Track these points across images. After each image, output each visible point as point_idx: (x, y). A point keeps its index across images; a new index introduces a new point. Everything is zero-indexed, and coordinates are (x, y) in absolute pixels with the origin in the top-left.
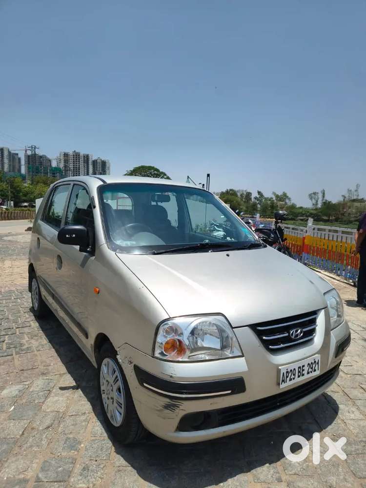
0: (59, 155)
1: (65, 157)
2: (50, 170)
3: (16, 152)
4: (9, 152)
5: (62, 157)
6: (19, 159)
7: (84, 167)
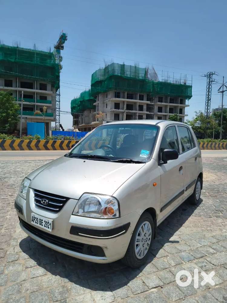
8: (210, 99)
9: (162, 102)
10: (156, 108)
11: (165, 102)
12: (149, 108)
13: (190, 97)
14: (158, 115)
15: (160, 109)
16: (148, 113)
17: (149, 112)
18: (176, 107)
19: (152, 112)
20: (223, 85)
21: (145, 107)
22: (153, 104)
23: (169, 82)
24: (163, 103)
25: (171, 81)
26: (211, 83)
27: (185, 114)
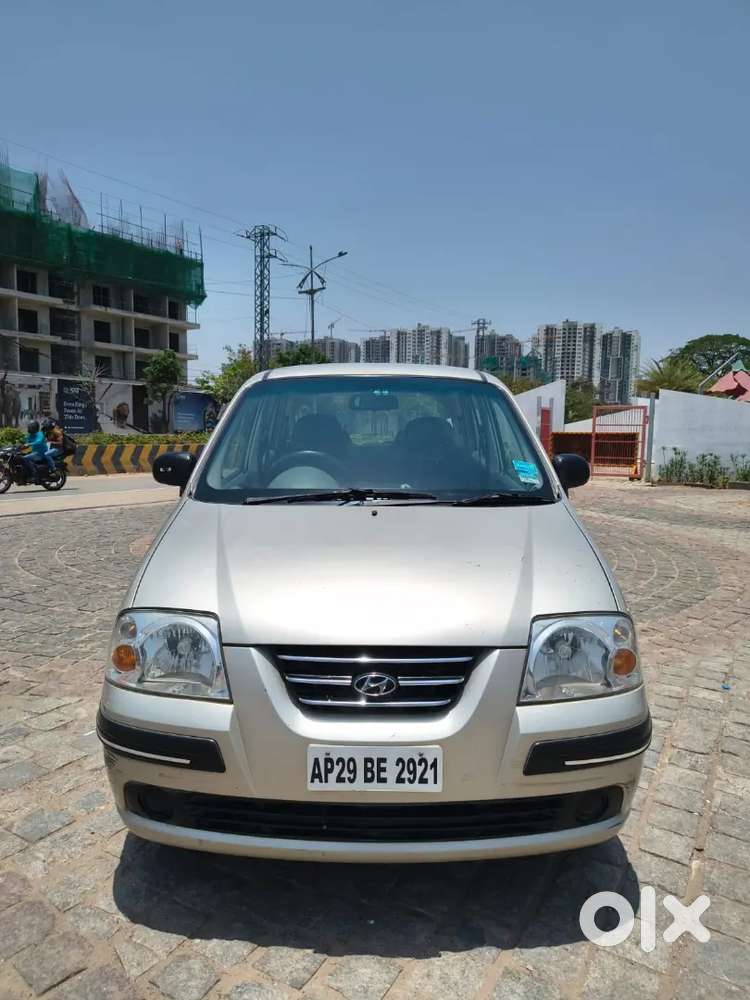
0: (536, 332)
1: (547, 334)
2: (518, 363)
3: (462, 335)
4: (450, 336)
5: (542, 337)
6: (466, 347)
7: (584, 350)
8: (268, 311)
9: (106, 304)
10: (87, 327)
11: (119, 308)
12: (62, 323)
13: (199, 297)
14: (97, 349)
15: (102, 331)
16: (58, 340)
17: (63, 338)
18: (158, 327)
19: (73, 339)
20: (311, 272)
21: (44, 319)
22: (73, 308)
23: (127, 237)
24: (109, 310)
25: (133, 233)
26: (266, 260)
27: (190, 352)
